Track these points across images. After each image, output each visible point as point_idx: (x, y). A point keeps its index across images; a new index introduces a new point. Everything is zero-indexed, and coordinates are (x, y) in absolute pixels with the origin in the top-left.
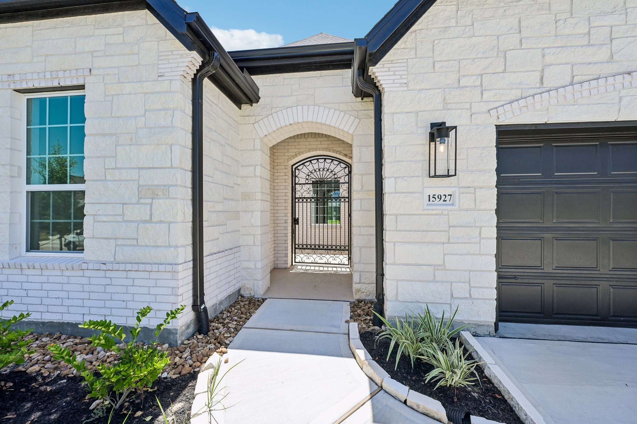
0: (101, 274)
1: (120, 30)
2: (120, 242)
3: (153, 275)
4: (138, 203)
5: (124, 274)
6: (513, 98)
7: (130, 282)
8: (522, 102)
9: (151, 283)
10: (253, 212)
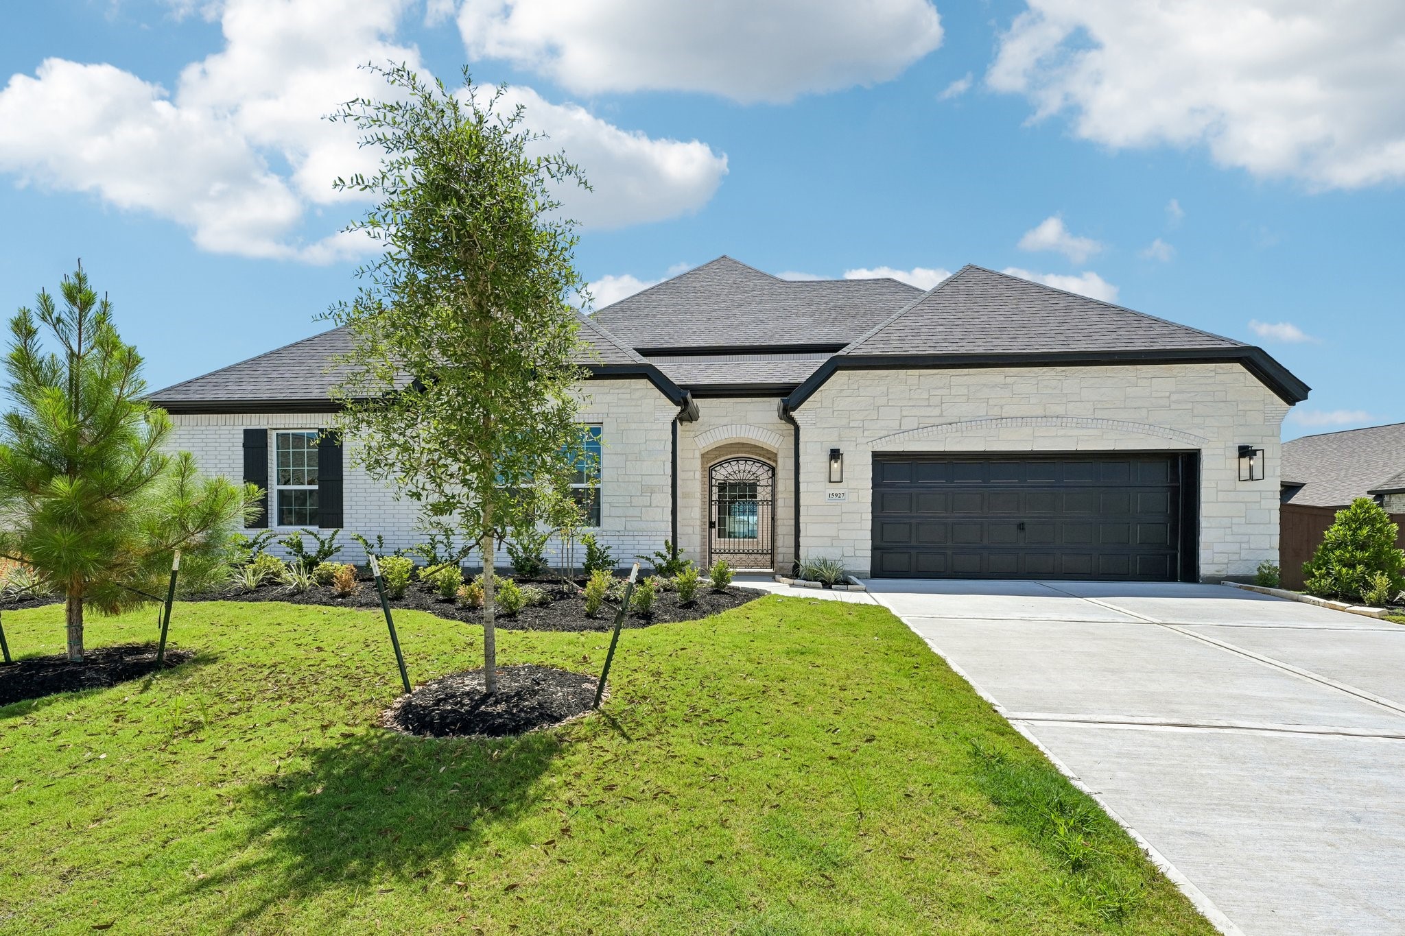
0: (616, 538)
1: (629, 391)
2: (628, 519)
3: (652, 538)
4: (641, 495)
5: (632, 538)
6: (882, 435)
7: (636, 543)
8: (887, 438)
9: (651, 543)
10: (692, 507)
